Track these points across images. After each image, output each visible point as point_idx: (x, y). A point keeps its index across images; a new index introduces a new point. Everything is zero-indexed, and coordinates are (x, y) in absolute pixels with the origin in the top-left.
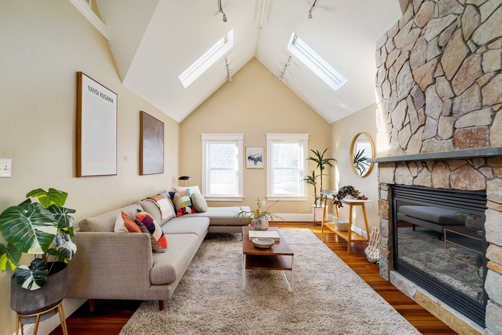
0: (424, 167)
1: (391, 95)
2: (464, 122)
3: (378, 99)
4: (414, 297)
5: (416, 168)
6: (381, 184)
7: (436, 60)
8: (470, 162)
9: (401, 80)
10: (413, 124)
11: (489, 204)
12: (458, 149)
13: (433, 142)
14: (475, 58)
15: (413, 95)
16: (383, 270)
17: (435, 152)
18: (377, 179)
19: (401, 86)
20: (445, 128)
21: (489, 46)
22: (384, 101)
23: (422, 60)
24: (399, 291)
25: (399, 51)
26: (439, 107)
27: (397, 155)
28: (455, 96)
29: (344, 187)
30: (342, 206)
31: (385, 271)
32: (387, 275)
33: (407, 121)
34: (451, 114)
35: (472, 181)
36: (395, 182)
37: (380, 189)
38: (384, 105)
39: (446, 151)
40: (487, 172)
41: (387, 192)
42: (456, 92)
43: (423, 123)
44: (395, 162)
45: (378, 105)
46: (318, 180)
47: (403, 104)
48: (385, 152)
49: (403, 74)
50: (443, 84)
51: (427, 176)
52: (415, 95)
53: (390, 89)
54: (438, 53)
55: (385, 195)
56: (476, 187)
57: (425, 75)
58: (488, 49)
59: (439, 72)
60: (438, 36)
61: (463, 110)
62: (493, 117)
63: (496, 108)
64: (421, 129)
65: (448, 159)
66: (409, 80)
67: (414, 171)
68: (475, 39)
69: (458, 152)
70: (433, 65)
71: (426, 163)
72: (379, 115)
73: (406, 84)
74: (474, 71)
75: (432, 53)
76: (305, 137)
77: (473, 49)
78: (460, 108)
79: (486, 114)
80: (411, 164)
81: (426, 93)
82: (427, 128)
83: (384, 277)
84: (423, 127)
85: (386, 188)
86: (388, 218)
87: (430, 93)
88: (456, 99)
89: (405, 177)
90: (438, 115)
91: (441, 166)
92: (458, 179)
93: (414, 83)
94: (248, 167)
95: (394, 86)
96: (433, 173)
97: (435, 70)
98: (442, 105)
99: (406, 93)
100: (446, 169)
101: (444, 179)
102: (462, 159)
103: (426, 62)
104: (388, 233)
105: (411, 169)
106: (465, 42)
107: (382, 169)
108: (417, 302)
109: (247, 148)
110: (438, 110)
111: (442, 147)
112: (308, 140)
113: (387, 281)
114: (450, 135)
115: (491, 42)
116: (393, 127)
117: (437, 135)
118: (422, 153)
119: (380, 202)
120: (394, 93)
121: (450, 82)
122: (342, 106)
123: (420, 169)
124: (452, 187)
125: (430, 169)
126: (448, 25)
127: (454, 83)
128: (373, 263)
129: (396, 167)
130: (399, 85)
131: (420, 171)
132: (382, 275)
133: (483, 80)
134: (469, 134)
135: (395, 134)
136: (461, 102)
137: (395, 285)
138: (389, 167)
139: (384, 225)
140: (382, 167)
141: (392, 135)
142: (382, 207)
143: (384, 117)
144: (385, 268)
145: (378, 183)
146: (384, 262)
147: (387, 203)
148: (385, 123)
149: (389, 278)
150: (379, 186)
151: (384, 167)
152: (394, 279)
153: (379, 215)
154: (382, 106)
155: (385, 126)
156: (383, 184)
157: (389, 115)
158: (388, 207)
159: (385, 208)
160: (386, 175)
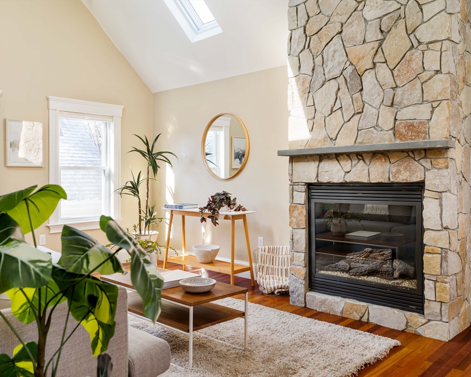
0: (359, 160)
1: (313, 70)
2: (405, 114)
3: (290, 73)
4: (342, 313)
5: (350, 161)
6: (293, 184)
7: (376, 45)
8: (411, 154)
9: (330, 55)
10: (347, 110)
11: (426, 194)
12: (398, 141)
13: (372, 132)
14: (417, 53)
15: (347, 76)
16: (295, 296)
17: (374, 143)
18: (288, 178)
19: (329, 62)
20: (386, 119)
21: (430, 46)
22: (302, 76)
23: (360, 38)
24: (322, 313)
25: (327, 19)
26: (379, 95)
27: (323, 147)
28: (397, 87)
29: (218, 194)
30: (217, 224)
31: (299, 295)
32: (303, 299)
33: (338, 105)
34: (392, 105)
35: (413, 173)
36: (318, 180)
37: (293, 190)
38: (301, 80)
39: (387, 143)
40: (426, 163)
41: (304, 193)
42: (398, 83)
43: (360, 110)
44: (318, 155)
45: (290, 80)
46: (142, 188)
47: (333, 85)
48: (302, 141)
49: (332, 49)
50: (383, 72)
51: (364, 170)
52: (350, 77)
53: (312, 62)
54: (380, 37)
55: (301, 197)
56: (415, 179)
57: (363, 57)
58: (428, 49)
59: (379, 58)
60: (380, 18)
61: (405, 102)
62: (432, 112)
63: (435, 105)
64: (357, 117)
65: (388, 151)
66: (340, 57)
67: (347, 164)
68: (417, 34)
69: (398, 144)
70: (373, 48)
71: (362, 156)
72: (293, 93)
73: (337, 61)
74: (416, 65)
75: (373, 35)
76: (118, 110)
77: (416, 44)
78: (402, 99)
79: (427, 108)
80: (341, 157)
81: (363, 77)
82: (365, 116)
83: (297, 304)
84: (360, 115)
85: (304, 188)
86: (305, 227)
87: (368, 79)
88: (398, 90)
89: (333, 172)
90: (379, 103)
91: (380, 158)
92: (398, 172)
93: (348, 63)
94: (9, 164)
95: (318, 60)
96: (371, 166)
97: (375, 54)
98: (382, 94)
99: (337, 72)
100: (385, 162)
101: (383, 173)
102: (402, 151)
103: (364, 41)
104: (304, 246)
105: (342, 163)
106: (409, 35)
107: (297, 164)
108: (346, 316)
109: (9, 123)
110: (378, 98)
111: (384, 139)
112: (122, 118)
113: (302, 308)
114: (392, 126)
115: (431, 43)
116: (316, 110)
117: (377, 125)
118: (357, 144)
119: (293, 208)
120: (319, 70)
121: (392, 70)
122: (193, 68)
123: (355, 162)
124: (391, 180)
125: (367, 161)
126: (391, 11)
127: (396, 72)
128: (270, 294)
129: (320, 161)
130: (328, 60)
131: (355, 165)
132: (294, 302)
133: (425, 76)
134: (410, 126)
135: (321, 120)
136: (403, 94)
137: (315, 309)
138: (308, 161)
139: (298, 236)
140: (297, 161)
141: (315, 120)
142: (296, 213)
143: (301, 97)
144: (299, 292)
145: (290, 183)
146: (297, 285)
147: (303, 208)
148: (303, 104)
149: (305, 302)
150: (291, 186)
151: (301, 161)
152: (313, 301)
153: (290, 225)
154: (297, 81)
155: (304, 109)
156: (297, 184)
157: (310, 95)
158: (305, 212)
159: (300, 214)
160: (304, 172)
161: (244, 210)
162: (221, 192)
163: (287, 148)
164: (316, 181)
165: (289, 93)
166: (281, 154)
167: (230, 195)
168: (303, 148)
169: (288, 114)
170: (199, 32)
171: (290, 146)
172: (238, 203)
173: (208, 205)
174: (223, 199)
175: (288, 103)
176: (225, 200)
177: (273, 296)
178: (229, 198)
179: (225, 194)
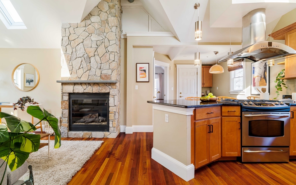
0: (89, 85)
1: (72, 53)
2: (104, 72)
3: (62, 52)
4: (82, 136)
5: (86, 86)
6: (63, 93)
7: (95, 49)
8: (106, 84)
9: (79, 49)
10: (85, 68)
11: (110, 96)
12: (102, 80)
13: (94, 77)
14: (108, 54)
15: (85, 57)
16: (63, 134)
17: (94, 80)
18: (61, 91)
19: (78, 51)
20: (98, 73)
21: (112, 53)
22: (67, 54)
23: (90, 46)
24: (75, 138)
25: (77, 36)
26: (96, 65)
27: (76, 80)
28: (102, 63)
30: (24, 110)
31: (65, 134)
32: (67, 135)
33: (82, 66)
34: (100, 69)
35: (106, 90)
37: (63, 95)
38: (67, 56)
39: (98, 80)
40: (110, 87)
41: (68, 97)
42: (102, 62)
43: (90, 69)
44: (74, 83)
45: (62, 55)
47: (80, 59)
48: (67, 77)
49: (80, 47)
50: (97, 58)
51: (91, 89)
52: (86, 58)
53: (72, 50)
54: (97, 47)
55: (66, 98)
56: (107, 92)
57: (91, 52)
58: (111, 54)
59: (96, 53)
60: (97, 41)
61: (104, 68)
62: (112, 72)
63: (113, 70)
64: (88, 71)
65: (99, 83)
66: (83, 50)
67: (85, 87)
68: (108, 48)
69: (102, 81)
70: (94, 50)
71: (90, 84)
73: (81, 51)
74: (107, 58)
75: (94, 46)
77: (107, 52)
78: (103, 67)
79: (110, 71)
80: (83, 84)
81: (90, 59)
82: (91, 71)
83: (64, 137)
84: (89, 71)
85: (68, 95)
86: (68, 108)
87: (92, 59)
88: (102, 64)
89: (79, 89)
90: (96, 68)
91: (96, 85)
92: (102, 89)
93: (85, 53)
95: (74, 50)
96: (93, 87)
97: (95, 52)
98: (97, 65)
99: (81, 55)
100: (98, 86)
101: (97, 90)
102: (103, 83)
103: (91, 47)
104: (67, 115)
105: (83, 86)
106: (105, 48)
108: (84, 137)
110: (96, 66)
111: (98, 79)
113: (67, 138)
114: (100, 75)
115: (112, 52)
116: (73, 67)
117: (95, 75)
118: (88, 80)
119: (63, 102)
120: (74, 53)
121: (100, 58)
123: (87, 86)
124: (100, 92)
125: (92, 86)
126: (100, 39)
127: (101, 59)
129: (74, 85)
130: (78, 50)
131: (88, 87)
132: (63, 136)
133: (110, 61)
134: (106, 76)
135: (75, 71)
136: (104, 66)
137: (72, 137)
138: (70, 85)
139: (65, 112)
140: (65, 85)
141: (72, 71)
142: (64, 104)
143: (67, 62)
144: (65, 132)
145: (61, 93)
146: (65, 130)
147: (67, 102)
148: (67, 64)
149: (68, 136)
150: (62, 94)
151: (66, 85)
152: (71, 135)
153: (61, 108)
154: (65, 56)
155: (68, 66)
156: (65, 93)
157: (71, 62)
158: (68, 103)
159: (66, 104)
160: (68, 89)
161: (38, 104)
162: (25, 96)
163: (61, 80)
164: (73, 92)
165: (62, 59)
166: (58, 82)
167: (30, 98)
168: (67, 80)
169: (61, 67)
170: (12, 25)
171: (62, 79)
172: (34, 101)
173: (18, 102)
174: (27, 100)
175: (61, 63)
176: (28, 100)
177: (53, 136)
178: (30, 99)
179: (27, 97)
